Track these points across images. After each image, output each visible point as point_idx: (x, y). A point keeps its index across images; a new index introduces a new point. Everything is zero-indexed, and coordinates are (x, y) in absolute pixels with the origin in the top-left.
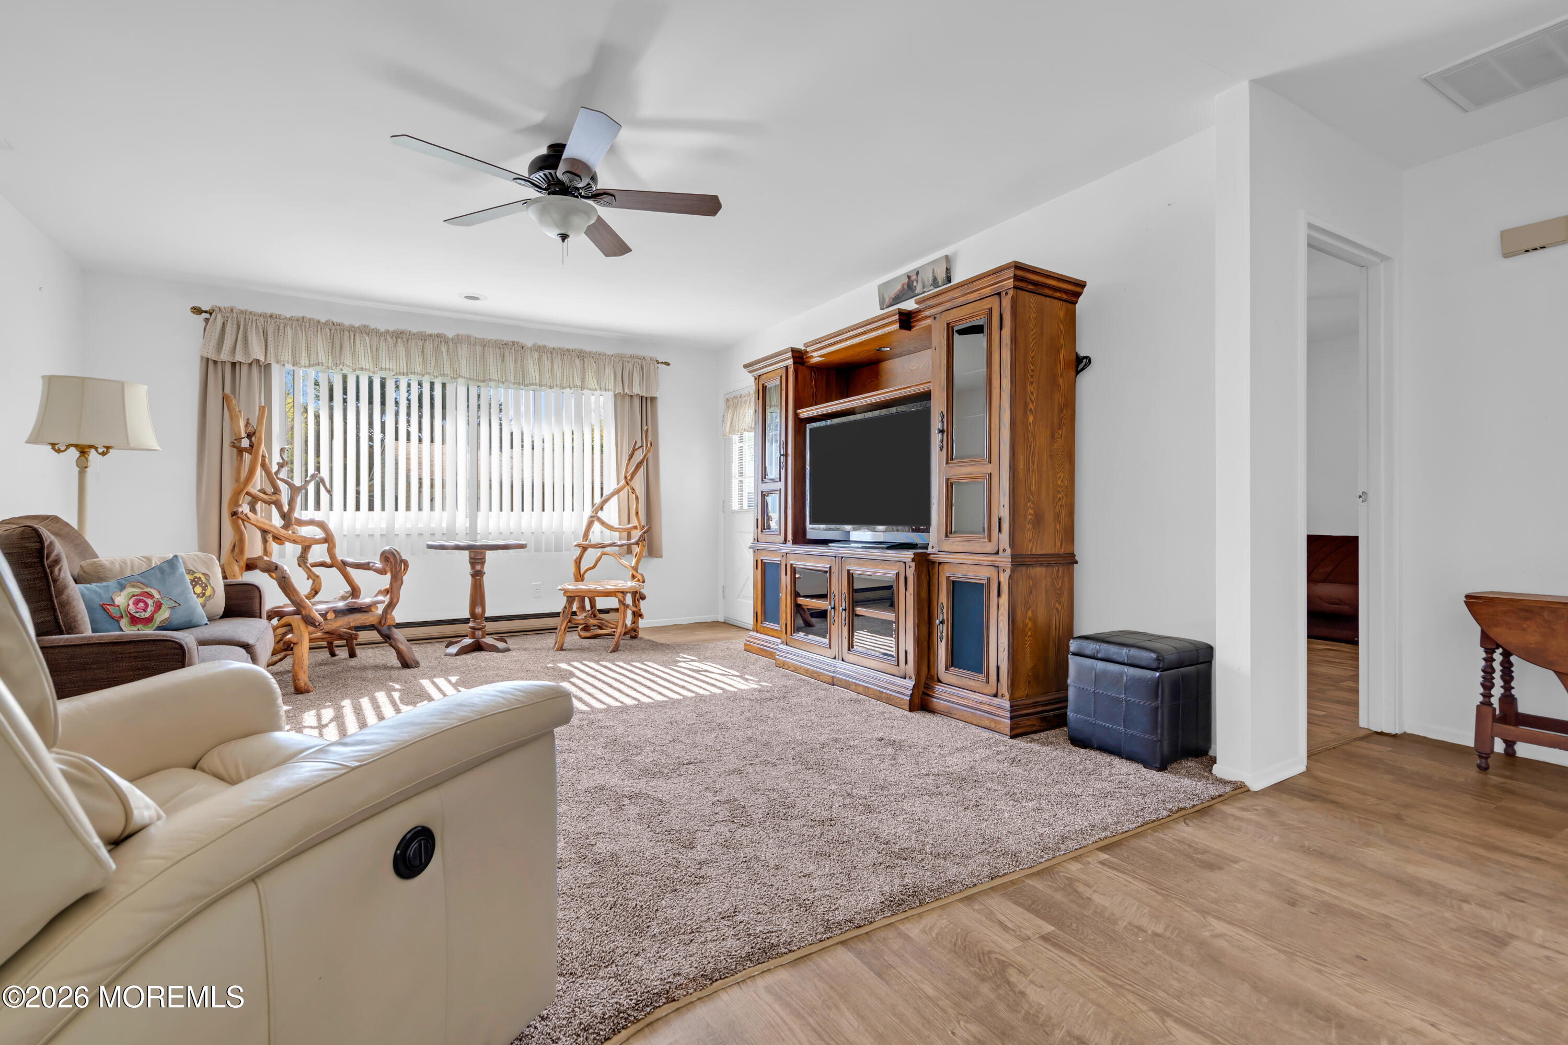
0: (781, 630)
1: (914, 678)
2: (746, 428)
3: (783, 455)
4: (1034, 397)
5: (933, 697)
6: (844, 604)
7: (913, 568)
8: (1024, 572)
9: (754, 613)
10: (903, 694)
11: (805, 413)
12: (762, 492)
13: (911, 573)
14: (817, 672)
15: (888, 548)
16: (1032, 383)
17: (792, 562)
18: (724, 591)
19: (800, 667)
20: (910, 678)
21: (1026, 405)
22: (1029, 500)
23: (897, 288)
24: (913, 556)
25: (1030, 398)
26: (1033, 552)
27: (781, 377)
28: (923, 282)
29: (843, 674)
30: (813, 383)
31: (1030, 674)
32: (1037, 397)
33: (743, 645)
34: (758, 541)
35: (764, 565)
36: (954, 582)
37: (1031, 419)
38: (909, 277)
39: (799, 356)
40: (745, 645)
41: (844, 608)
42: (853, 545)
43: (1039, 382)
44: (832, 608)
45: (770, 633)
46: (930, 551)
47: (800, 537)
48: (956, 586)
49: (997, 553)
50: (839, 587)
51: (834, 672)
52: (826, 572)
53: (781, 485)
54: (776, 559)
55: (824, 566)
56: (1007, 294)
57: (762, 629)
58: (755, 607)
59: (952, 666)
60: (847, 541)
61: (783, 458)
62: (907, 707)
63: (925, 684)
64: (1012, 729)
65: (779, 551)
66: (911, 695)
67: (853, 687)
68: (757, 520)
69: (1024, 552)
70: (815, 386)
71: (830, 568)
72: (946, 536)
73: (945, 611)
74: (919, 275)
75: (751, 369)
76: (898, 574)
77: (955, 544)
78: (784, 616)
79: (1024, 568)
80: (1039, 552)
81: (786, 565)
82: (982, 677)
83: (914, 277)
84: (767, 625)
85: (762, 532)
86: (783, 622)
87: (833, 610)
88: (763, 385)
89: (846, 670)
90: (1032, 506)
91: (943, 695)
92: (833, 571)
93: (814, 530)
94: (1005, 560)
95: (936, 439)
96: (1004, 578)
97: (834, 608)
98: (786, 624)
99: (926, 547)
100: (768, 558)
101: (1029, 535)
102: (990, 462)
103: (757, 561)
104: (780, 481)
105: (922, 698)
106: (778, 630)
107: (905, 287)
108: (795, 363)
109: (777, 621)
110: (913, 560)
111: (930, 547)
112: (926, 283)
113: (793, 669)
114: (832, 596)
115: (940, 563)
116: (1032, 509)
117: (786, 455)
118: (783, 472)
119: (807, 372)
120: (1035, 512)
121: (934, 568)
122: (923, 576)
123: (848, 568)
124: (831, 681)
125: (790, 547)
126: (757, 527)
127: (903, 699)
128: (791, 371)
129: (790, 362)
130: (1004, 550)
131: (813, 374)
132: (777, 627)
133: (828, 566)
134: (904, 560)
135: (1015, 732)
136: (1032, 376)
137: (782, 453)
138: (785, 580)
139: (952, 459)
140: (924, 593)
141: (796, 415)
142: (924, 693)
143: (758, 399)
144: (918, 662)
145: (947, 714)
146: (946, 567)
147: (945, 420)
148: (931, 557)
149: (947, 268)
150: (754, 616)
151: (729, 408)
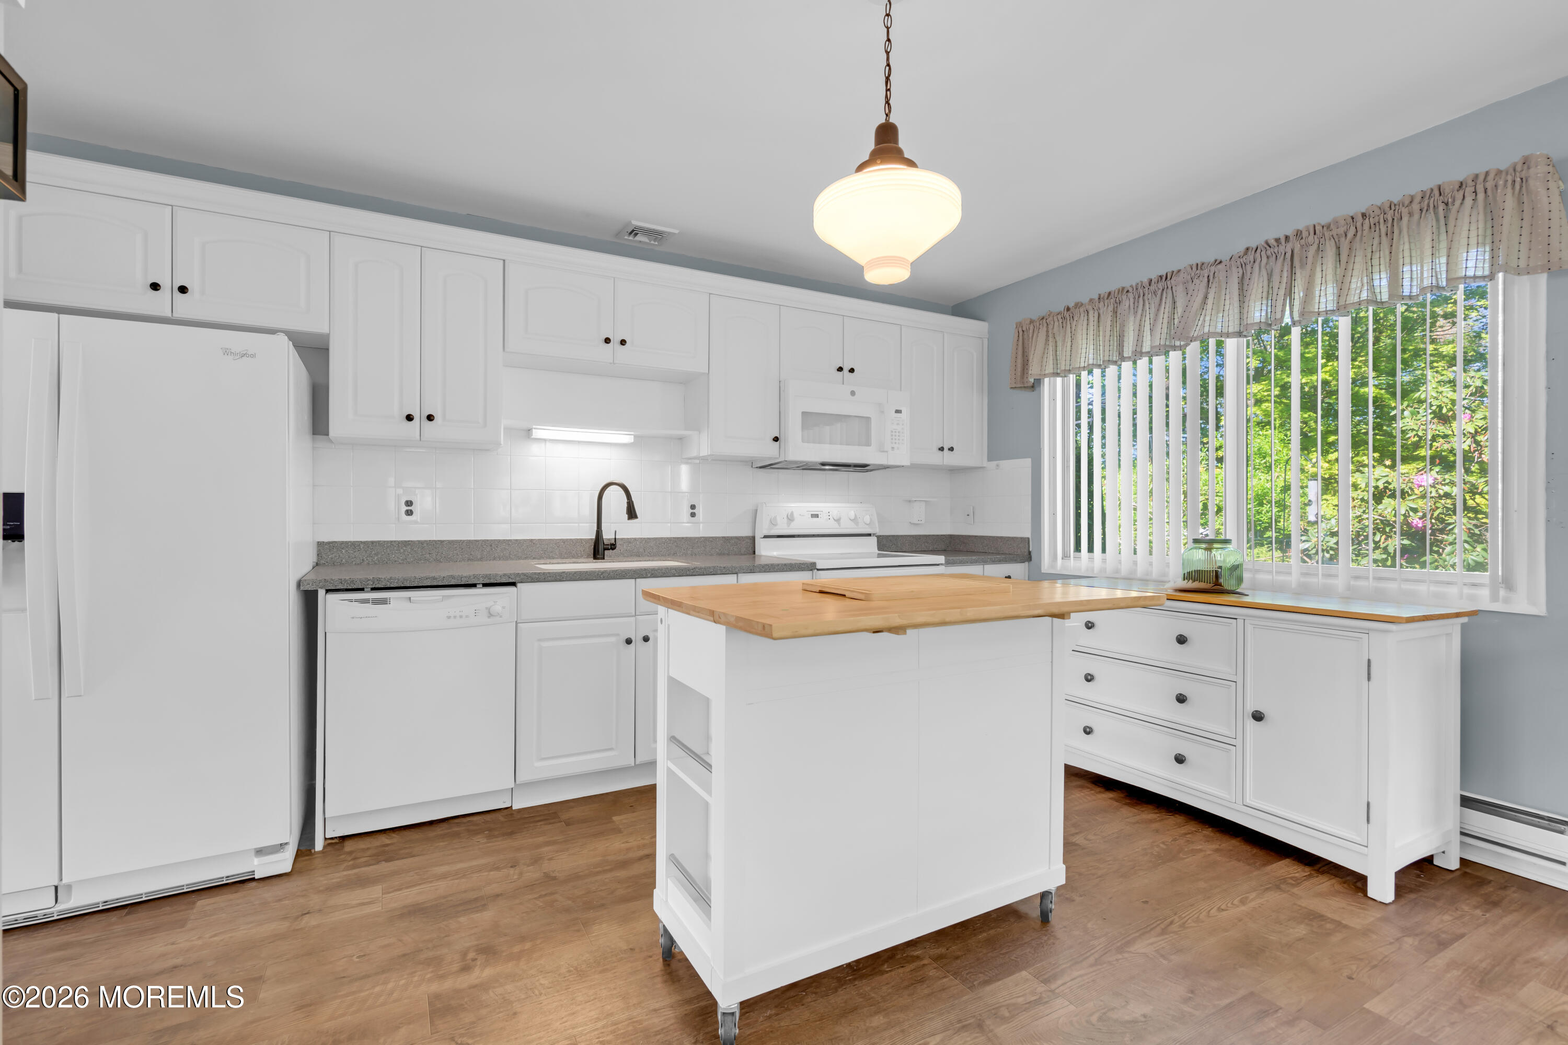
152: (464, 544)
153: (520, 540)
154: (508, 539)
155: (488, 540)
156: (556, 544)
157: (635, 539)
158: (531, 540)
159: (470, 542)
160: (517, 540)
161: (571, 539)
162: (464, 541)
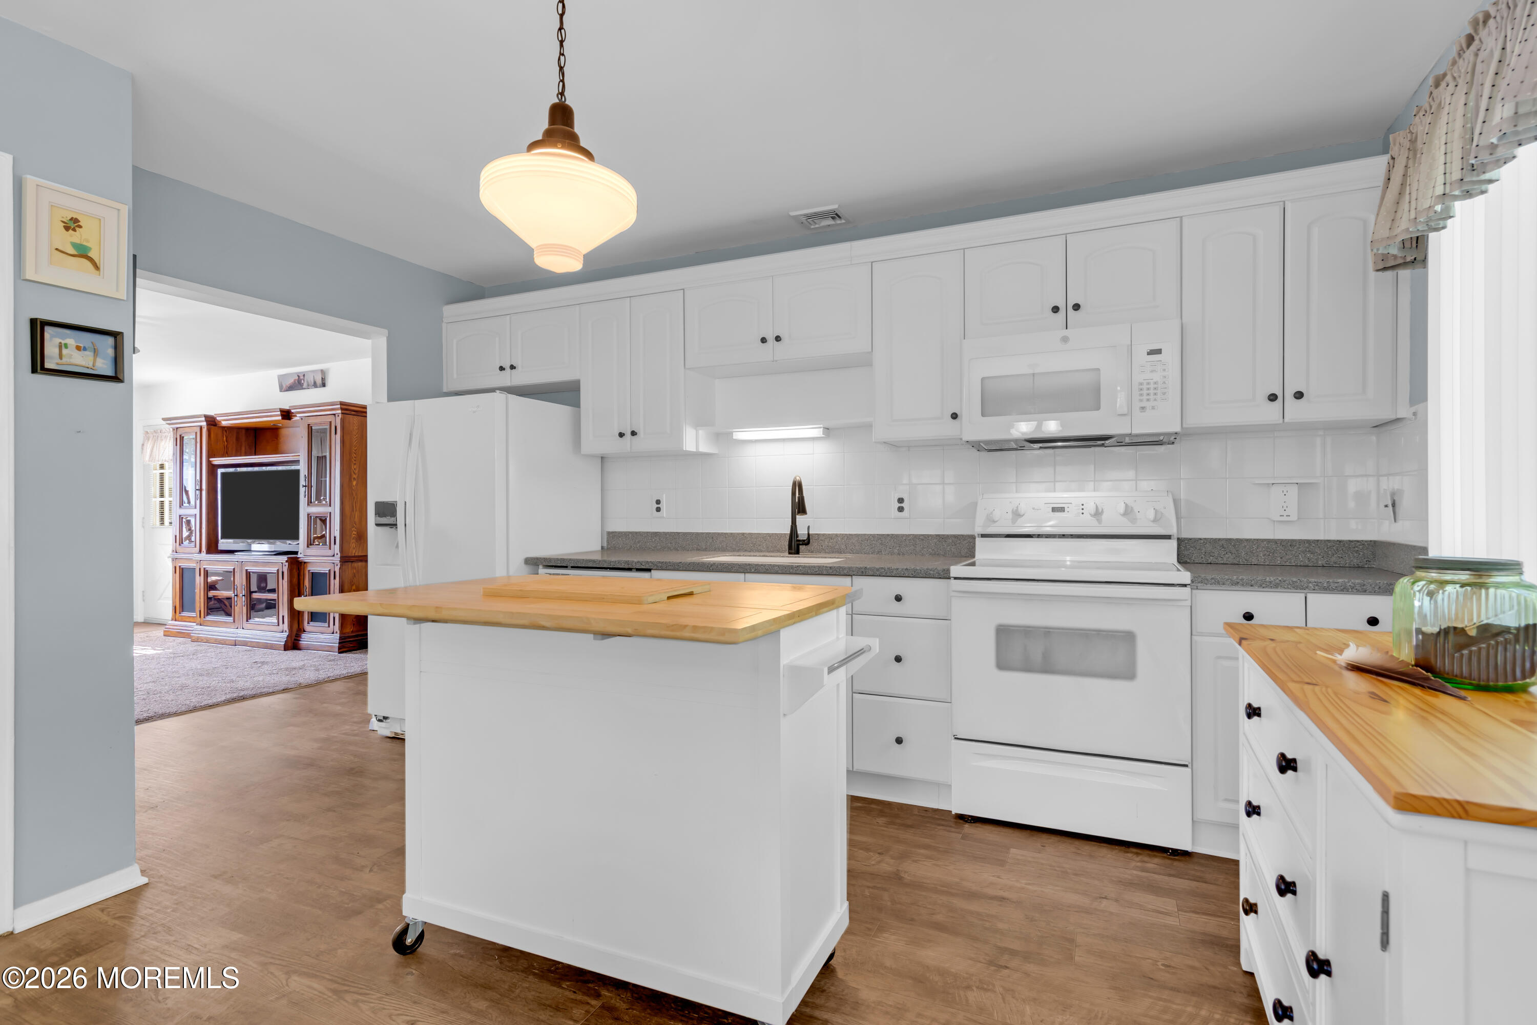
0: (196, 617)
1: (288, 631)
2: (167, 459)
3: (198, 490)
4: (356, 472)
5: (300, 641)
6: (244, 592)
7: (287, 566)
8: (350, 566)
9: (173, 606)
10: (280, 642)
11: (217, 461)
12: (180, 516)
13: (286, 569)
14: (223, 640)
15: (275, 555)
16: (355, 464)
17: (204, 567)
18: (143, 596)
19: (210, 639)
20: (286, 631)
21: (351, 476)
22: (353, 527)
23: (291, 381)
24: (287, 559)
25: (354, 472)
26: (356, 555)
27: (196, 433)
28: (308, 382)
29: (242, 637)
30: (225, 439)
31: (354, 620)
32: (359, 471)
33: (163, 632)
34: (176, 552)
35: (182, 570)
36: (312, 573)
37: (354, 483)
38: (298, 376)
39: (212, 422)
40: (165, 631)
41: (244, 594)
42: (253, 553)
43: (360, 463)
44: (235, 595)
45: (187, 620)
46: (299, 556)
47: (212, 547)
48: (314, 575)
49: (334, 556)
50: (240, 580)
51: (236, 637)
52: (231, 572)
53: (197, 511)
54: (192, 565)
55: (230, 568)
56: (338, 416)
57: (180, 618)
58: (174, 602)
59: (312, 621)
60: (250, 551)
61: (198, 492)
62: (283, 649)
63: (297, 634)
64: (339, 648)
65: (194, 559)
66: (286, 641)
67: (249, 644)
68: (176, 536)
69: (350, 555)
70: (227, 441)
71: (234, 569)
72: (308, 547)
73: (307, 590)
74: (305, 377)
75: (169, 422)
76: (278, 570)
77: (313, 551)
78: (199, 605)
79: (350, 564)
80: (360, 554)
81: (200, 569)
82: (326, 625)
83: (302, 377)
84: (185, 614)
85: (180, 545)
86: (198, 610)
87: (236, 597)
88: (180, 435)
89: (246, 634)
90: (355, 530)
91: (306, 639)
92: (236, 571)
93: (224, 544)
94: (337, 559)
95: (302, 490)
96: (337, 569)
97: (237, 595)
98: (200, 611)
99: (296, 553)
100: (184, 565)
101: (353, 545)
102: (330, 506)
103: (175, 567)
104: (196, 508)
105: (293, 643)
106: (193, 617)
107: (296, 381)
108: (208, 425)
109: (194, 611)
110: (287, 561)
111: (299, 553)
112: (310, 383)
113: (205, 641)
114: (236, 587)
115: (305, 563)
116: (355, 531)
117: (201, 490)
118: (198, 502)
119: (220, 432)
120: (357, 533)
121: (301, 566)
122: (295, 570)
123: (246, 568)
124: (234, 643)
125: (204, 556)
126: (176, 542)
127: (280, 644)
128: (205, 430)
129: (204, 424)
130: (337, 554)
131: (224, 432)
132: (193, 614)
133: (233, 568)
134: (282, 561)
135: (340, 651)
136: (355, 460)
137: (197, 488)
138: (199, 580)
139: (311, 502)
140: (295, 580)
141: (209, 463)
142: (295, 640)
143: (176, 445)
144: (290, 622)
145: (308, 649)
146: (308, 565)
147: (307, 480)
148: (300, 559)
149: (322, 378)
150: (173, 609)
151: (149, 440)
152: (694, 536)
153: (734, 533)
154: (725, 532)
155: (710, 533)
156: (763, 538)
157: (836, 535)
158: (743, 534)
159: (698, 534)
160: (732, 534)
161: (776, 534)
162: (694, 533)
